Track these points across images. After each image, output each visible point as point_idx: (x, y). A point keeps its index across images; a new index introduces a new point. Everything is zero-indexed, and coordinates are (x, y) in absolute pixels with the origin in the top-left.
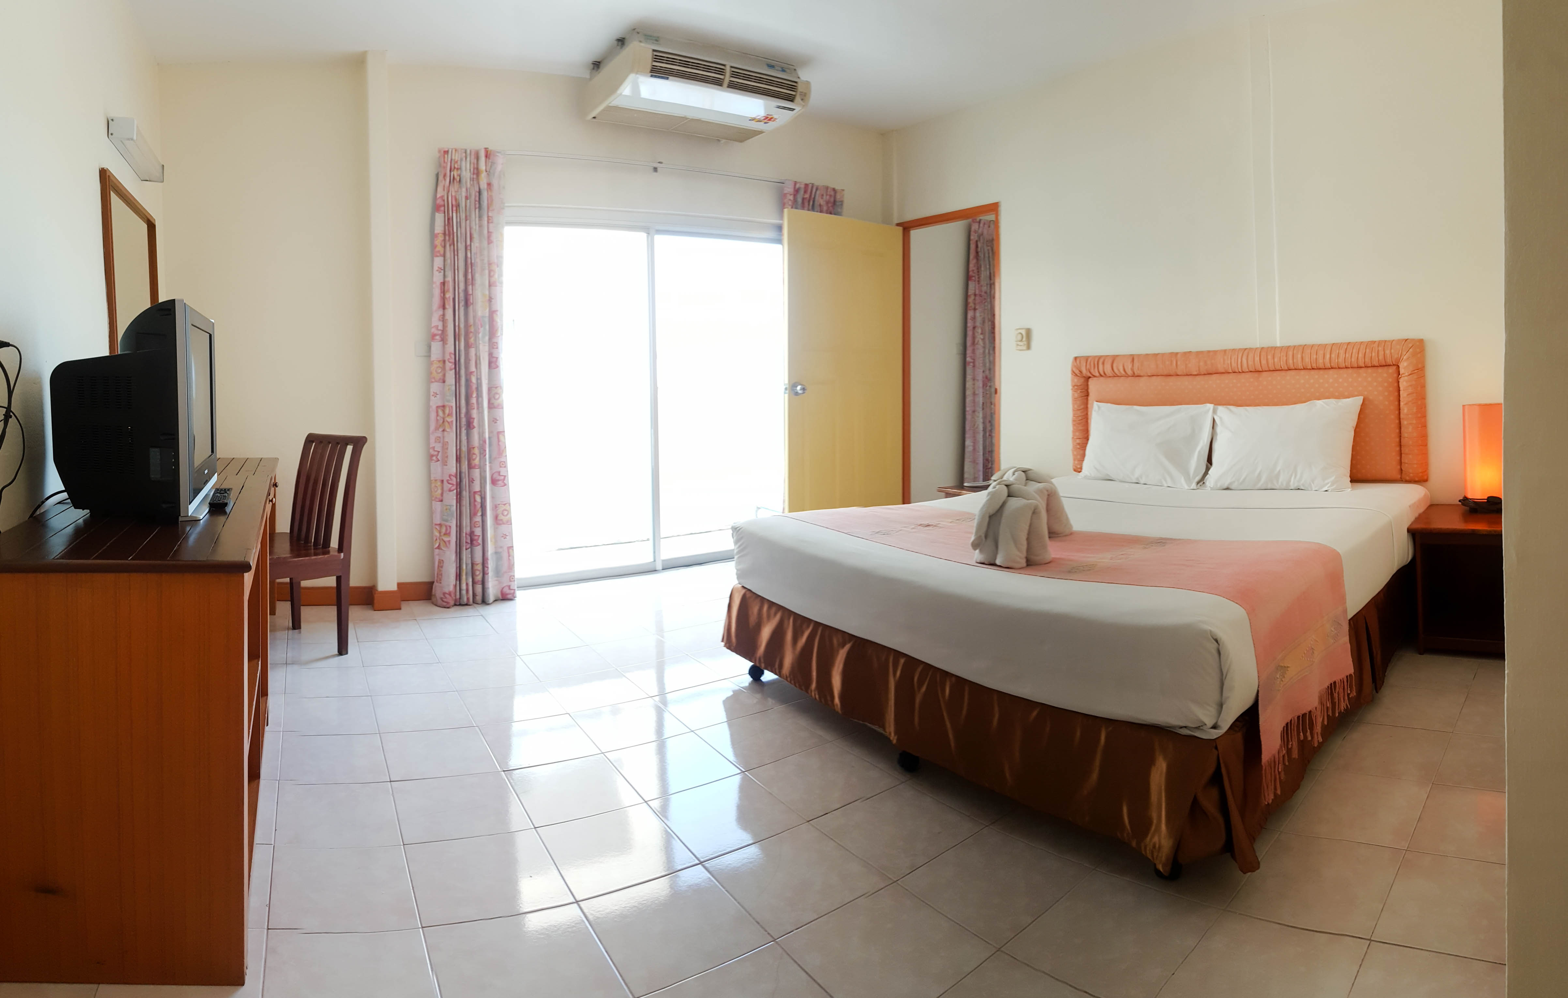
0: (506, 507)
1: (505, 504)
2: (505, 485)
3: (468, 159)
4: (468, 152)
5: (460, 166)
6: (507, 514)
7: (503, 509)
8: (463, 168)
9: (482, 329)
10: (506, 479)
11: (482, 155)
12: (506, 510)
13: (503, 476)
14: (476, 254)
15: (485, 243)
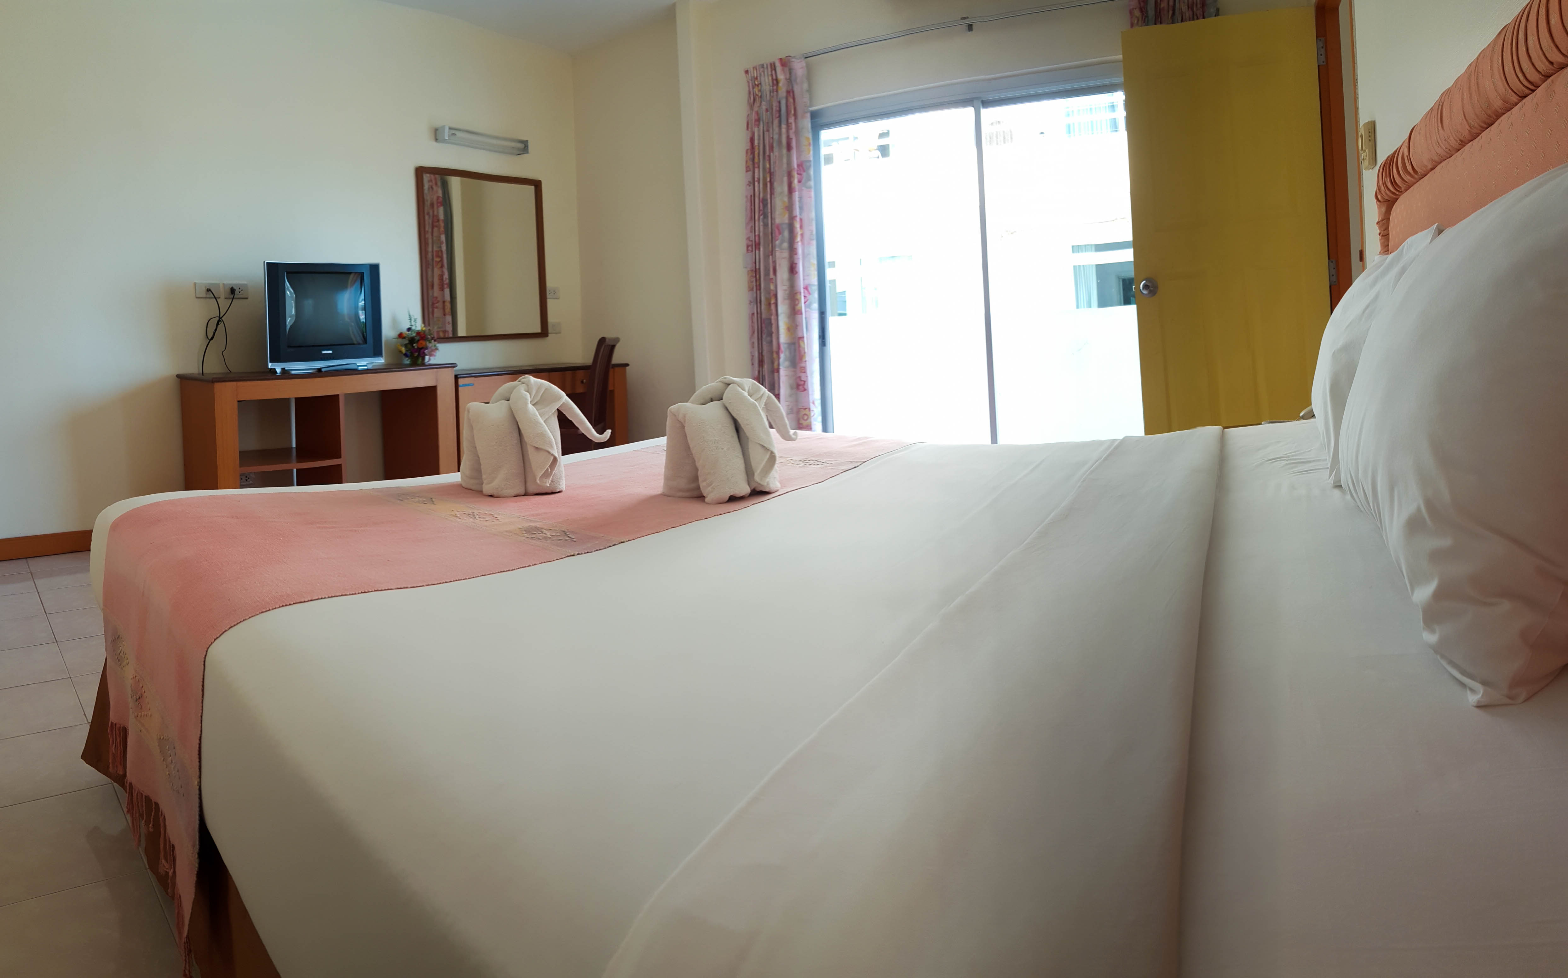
0: (806, 412)
1: (805, 409)
2: (805, 390)
3: (766, 73)
4: (765, 66)
5: (760, 81)
6: (807, 420)
7: (803, 413)
8: (763, 83)
9: (781, 236)
10: (806, 384)
11: (778, 64)
12: (807, 415)
13: (803, 381)
14: (775, 163)
15: (785, 151)
